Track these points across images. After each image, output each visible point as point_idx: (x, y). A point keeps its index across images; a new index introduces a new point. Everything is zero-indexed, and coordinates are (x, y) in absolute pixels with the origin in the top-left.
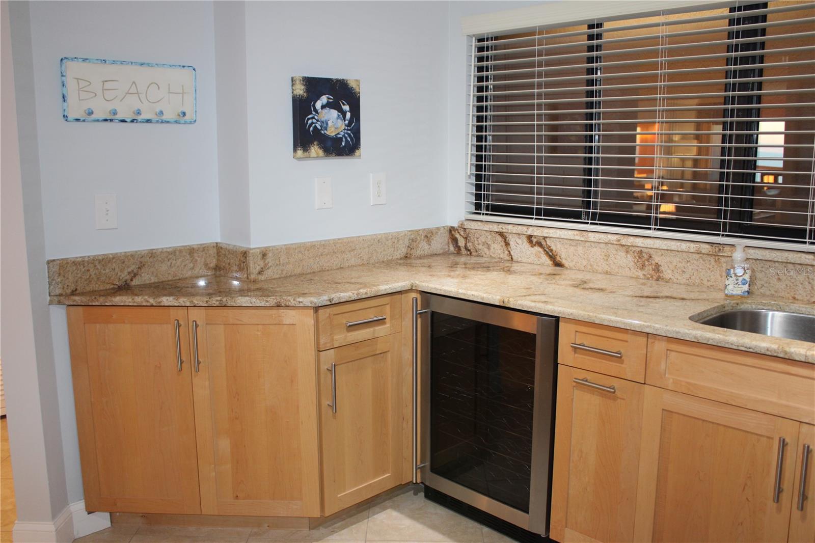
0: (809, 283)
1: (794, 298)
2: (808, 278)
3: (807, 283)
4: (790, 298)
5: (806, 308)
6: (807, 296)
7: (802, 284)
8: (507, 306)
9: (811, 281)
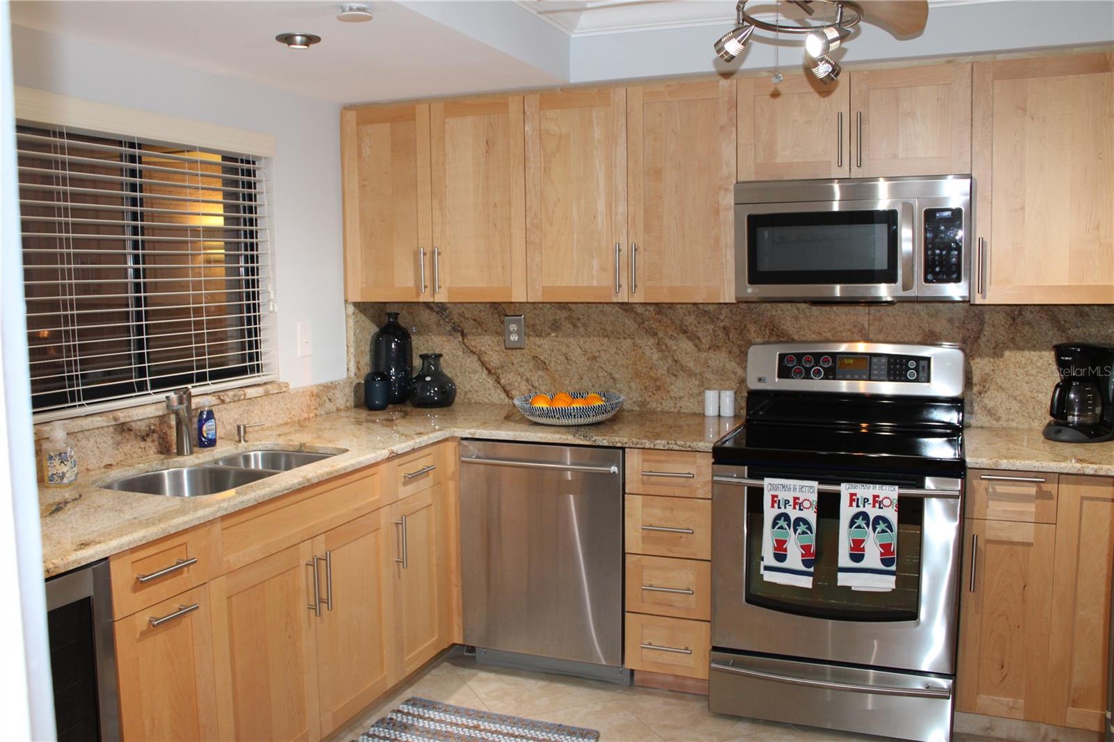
0: (98, 448)
1: (87, 469)
2: (96, 443)
3: (95, 448)
4: (85, 471)
5: (121, 472)
6: (97, 463)
7: (92, 451)
8: (54, 574)
9: (99, 445)
